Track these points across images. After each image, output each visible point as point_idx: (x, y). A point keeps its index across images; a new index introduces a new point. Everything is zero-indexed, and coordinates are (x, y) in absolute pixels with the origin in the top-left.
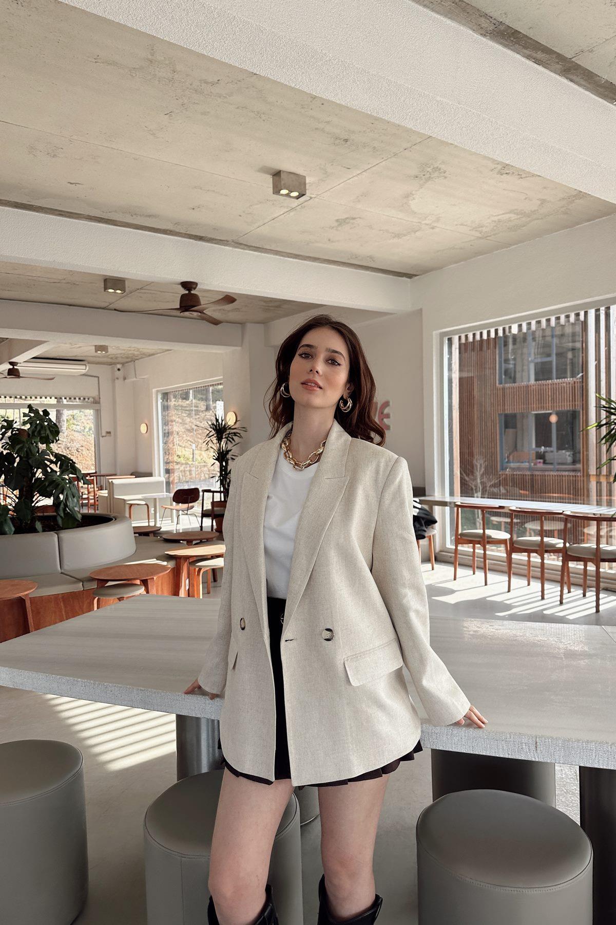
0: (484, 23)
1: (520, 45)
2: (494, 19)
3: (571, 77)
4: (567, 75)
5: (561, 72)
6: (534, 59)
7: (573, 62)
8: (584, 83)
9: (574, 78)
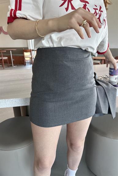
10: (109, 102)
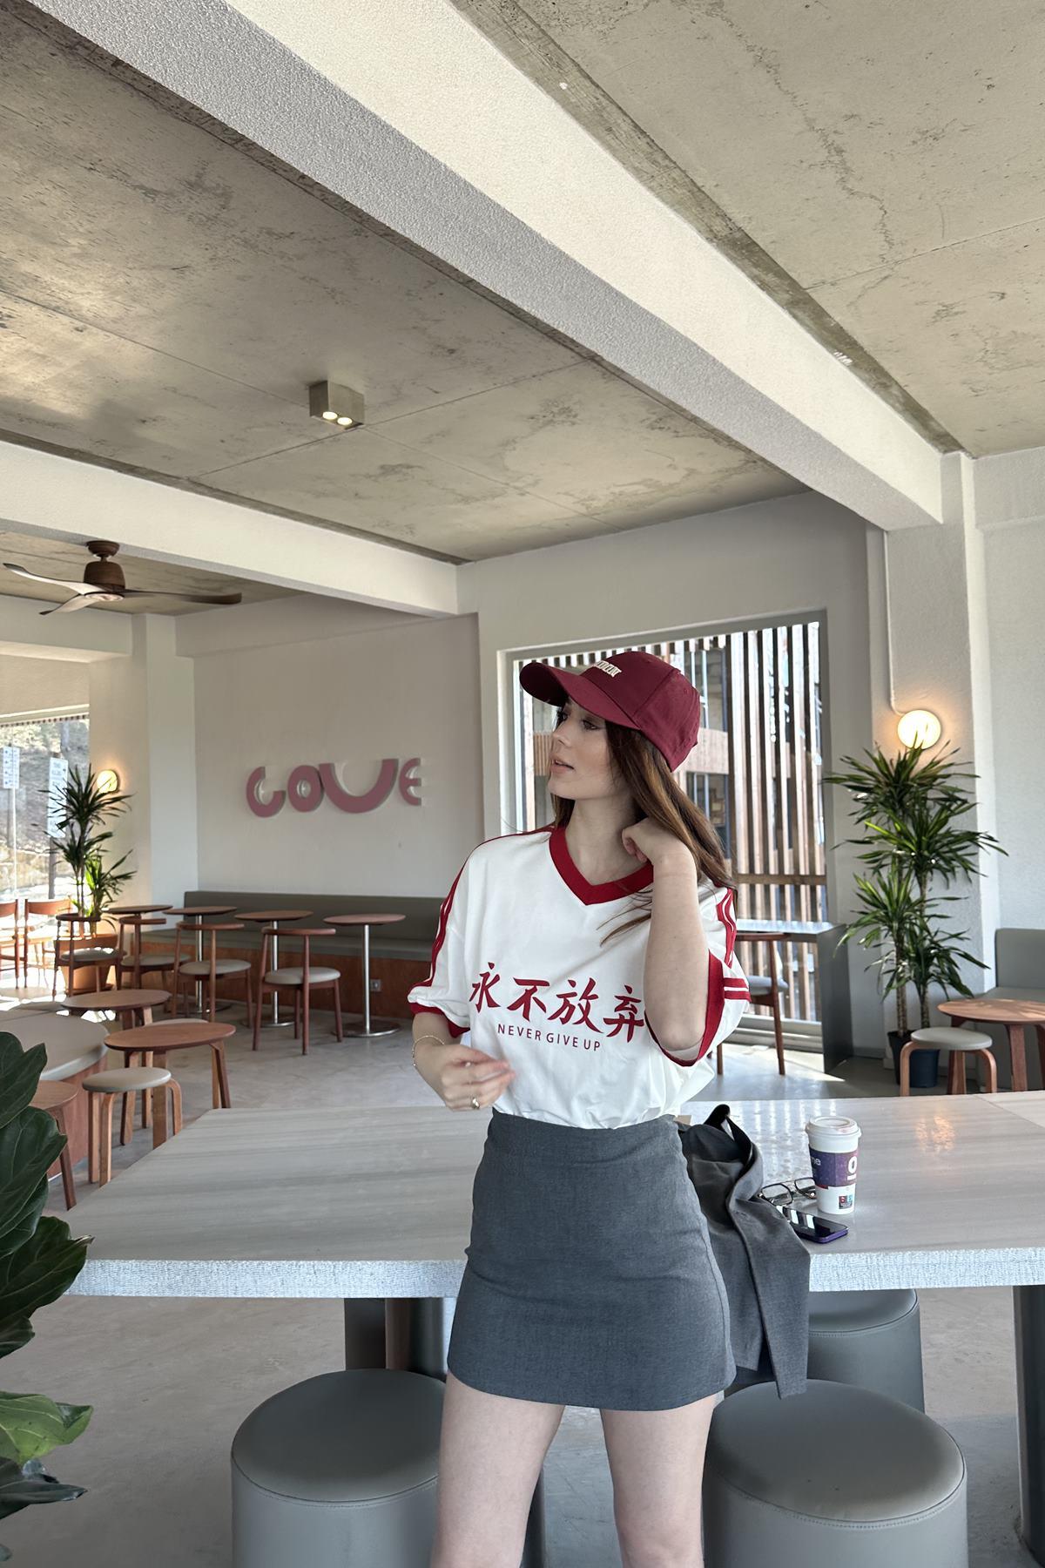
0: (718, 225)
1: (750, 261)
2: (734, 223)
3: (796, 312)
4: (792, 310)
5: (786, 304)
6: (760, 281)
7: (807, 294)
8: (808, 322)
9: (800, 314)
10: (764, 1310)
